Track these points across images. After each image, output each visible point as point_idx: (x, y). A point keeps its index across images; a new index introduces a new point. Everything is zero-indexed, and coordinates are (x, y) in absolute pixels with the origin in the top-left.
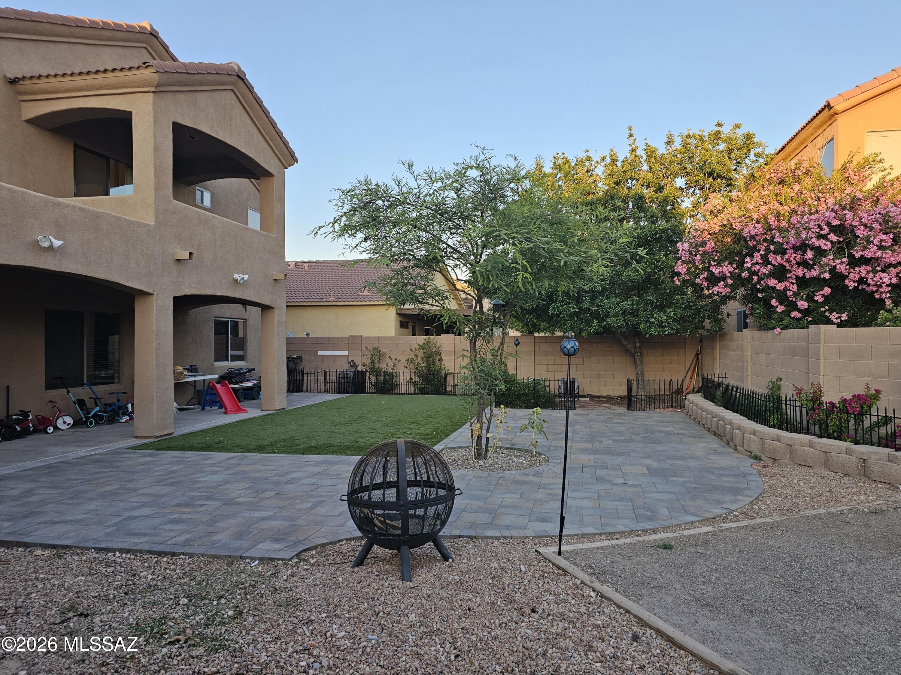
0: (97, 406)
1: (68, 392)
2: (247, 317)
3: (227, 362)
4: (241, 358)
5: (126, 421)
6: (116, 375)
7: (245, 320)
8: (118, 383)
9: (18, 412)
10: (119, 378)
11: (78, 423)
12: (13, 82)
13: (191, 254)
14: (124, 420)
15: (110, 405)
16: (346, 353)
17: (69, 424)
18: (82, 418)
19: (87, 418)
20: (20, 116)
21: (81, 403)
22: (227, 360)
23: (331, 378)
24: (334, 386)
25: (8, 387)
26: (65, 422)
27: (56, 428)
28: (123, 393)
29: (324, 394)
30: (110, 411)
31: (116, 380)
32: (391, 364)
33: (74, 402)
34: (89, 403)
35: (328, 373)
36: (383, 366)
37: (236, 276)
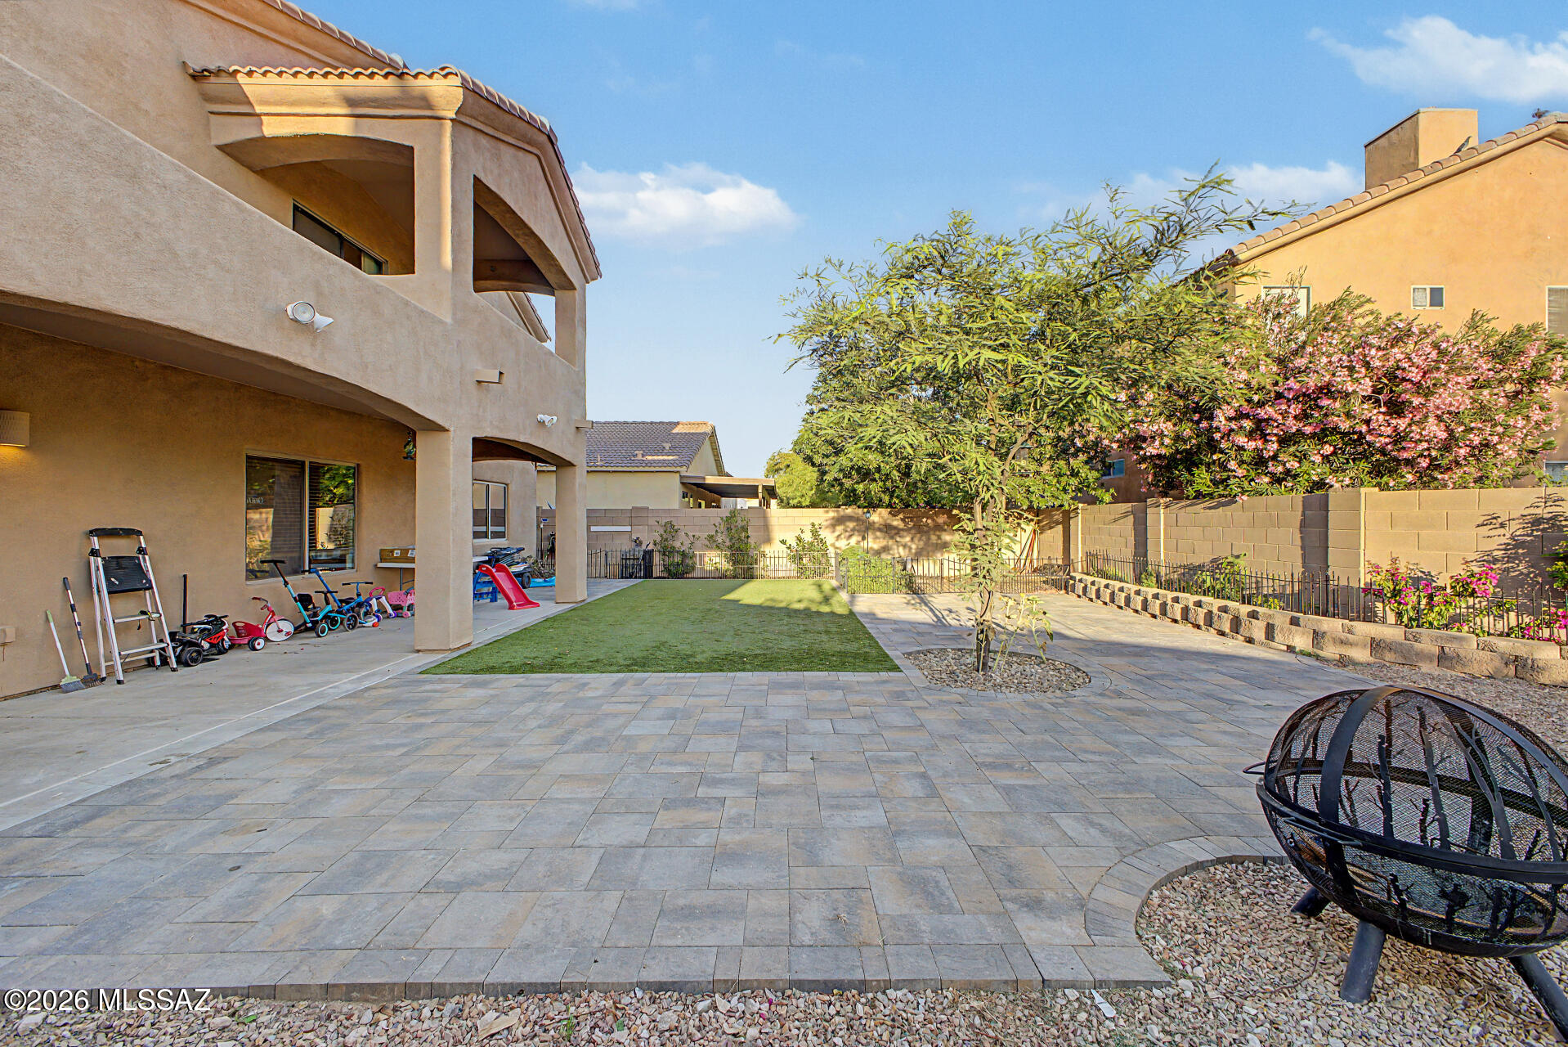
0: (328, 603)
1: (286, 583)
2: (508, 482)
3: (486, 540)
4: (501, 535)
5: (374, 626)
6: (348, 558)
7: (507, 485)
8: (353, 568)
9: (204, 619)
10: (353, 562)
11: (300, 629)
12: (198, 76)
13: (501, 373)
14: (370, 624)
15: (347, 601)
16: (628, 528)
17: (288, 633)
18: (305, 623)
19: (315, 623)
20: (209, 136)
21: (305, 600)
22: (487, 537)
23: (614, 559)
24: (617, 570)
25: (185, 576)
26: (280, 631)
27: (267, 639)
28: (367, 583)
29: (605, 580)
30: (348, 611)
31: (348, 565)
32: (687, 543)
33: (295, 598)
34: (318, 600)
35: (610, 554)
36: (677, 544)
37: (540, 417)
